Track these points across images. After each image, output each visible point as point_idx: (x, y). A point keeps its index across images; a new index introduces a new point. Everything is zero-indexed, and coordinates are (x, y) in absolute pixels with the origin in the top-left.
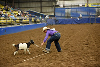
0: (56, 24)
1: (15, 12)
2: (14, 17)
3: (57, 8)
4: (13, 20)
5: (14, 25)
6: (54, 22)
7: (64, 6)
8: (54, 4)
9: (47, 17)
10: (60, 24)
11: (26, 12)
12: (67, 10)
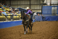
0: (43, 20)
1: (6, 9)
2: (5, 13)
3: (44, 6)
4: (4, 17)
5: (5, 20)
6: (41, 18)
7: (51, 4)
8: (42, 2)
9: (35, 14)
10: (46, 20)
11: (16, 9)
12: (53, 8)
